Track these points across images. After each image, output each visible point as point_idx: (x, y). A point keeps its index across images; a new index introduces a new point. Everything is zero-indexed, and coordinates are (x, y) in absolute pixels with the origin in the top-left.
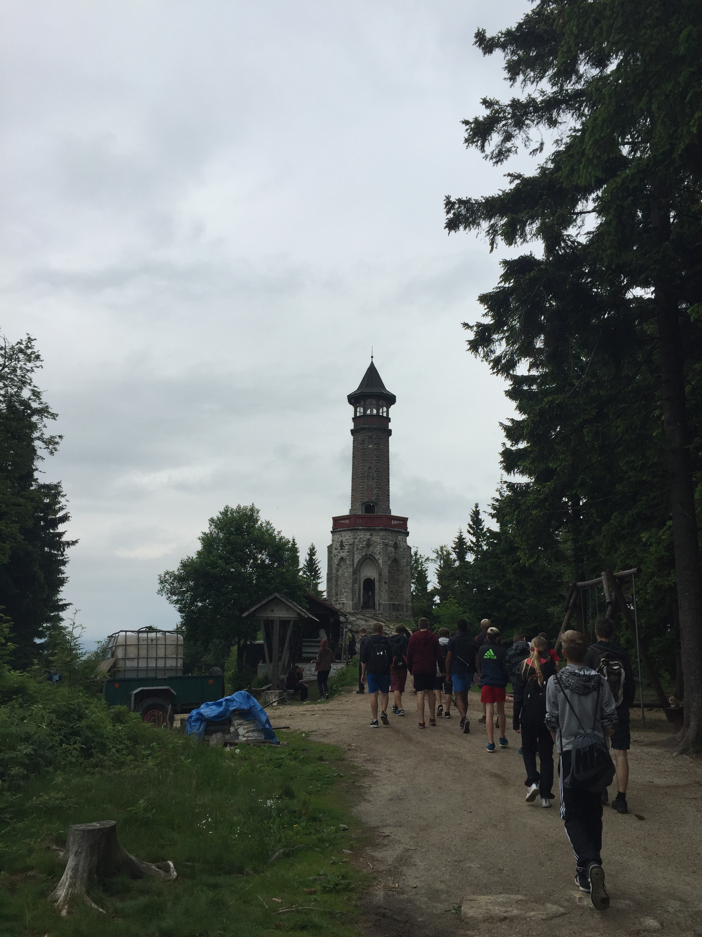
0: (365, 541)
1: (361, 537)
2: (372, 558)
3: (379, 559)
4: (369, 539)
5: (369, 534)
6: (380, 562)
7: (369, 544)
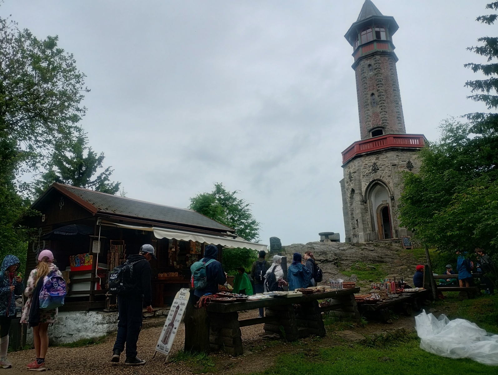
0: (371, 166)
1: (366, 163)
2: (381, 183)
3: (389, 183)
4: (375, 164)
5: (375, 158)
6: (391, 185)
7: (375, 169)
